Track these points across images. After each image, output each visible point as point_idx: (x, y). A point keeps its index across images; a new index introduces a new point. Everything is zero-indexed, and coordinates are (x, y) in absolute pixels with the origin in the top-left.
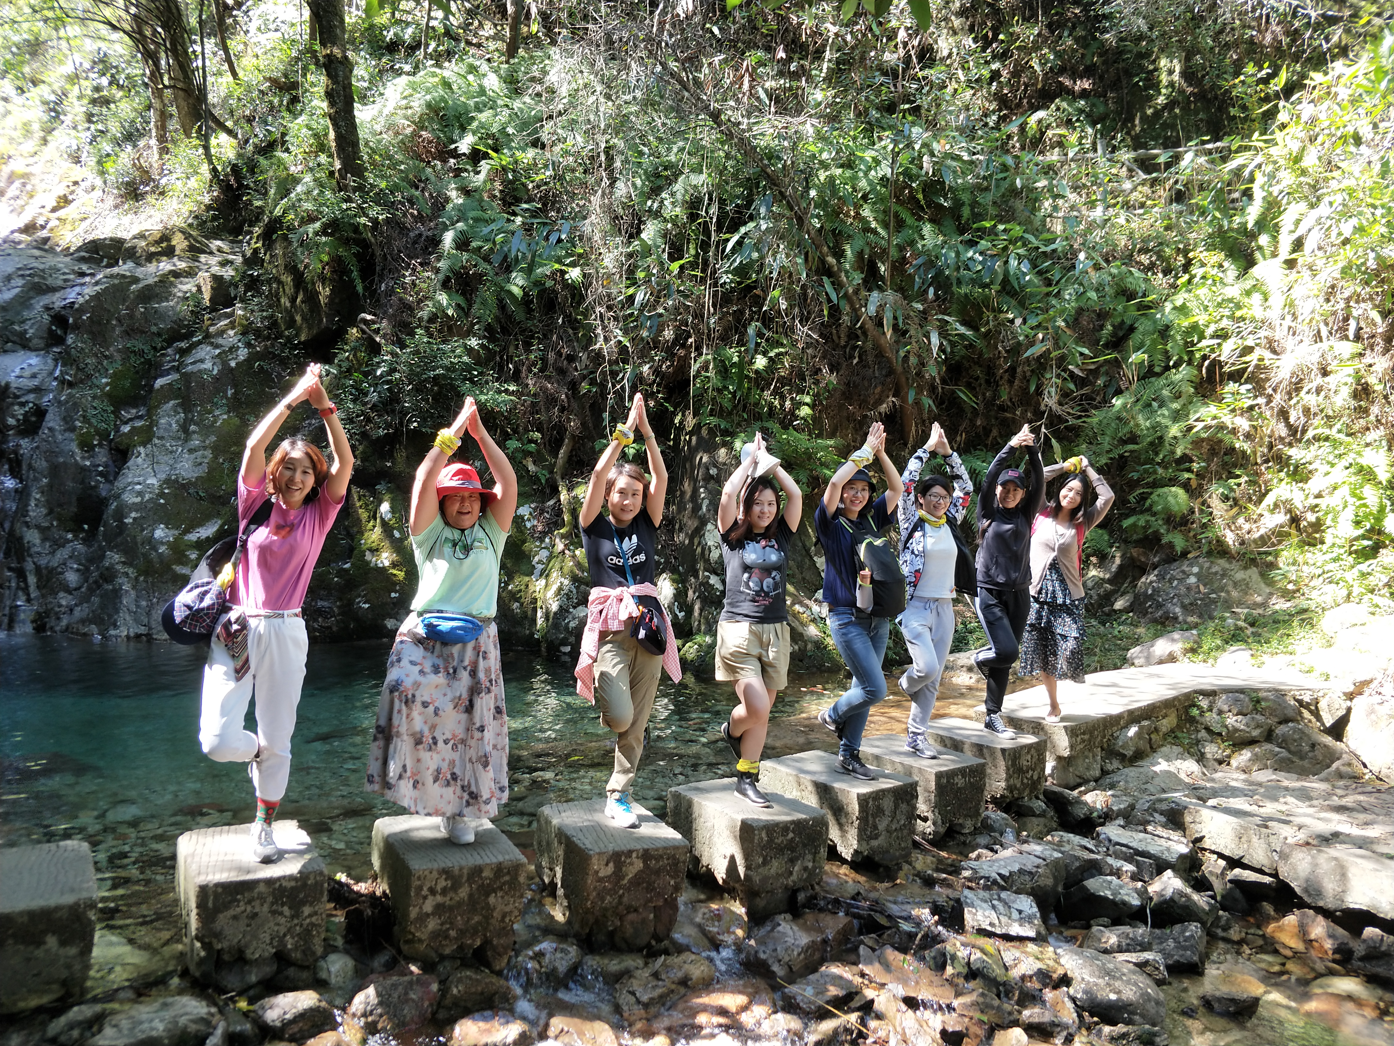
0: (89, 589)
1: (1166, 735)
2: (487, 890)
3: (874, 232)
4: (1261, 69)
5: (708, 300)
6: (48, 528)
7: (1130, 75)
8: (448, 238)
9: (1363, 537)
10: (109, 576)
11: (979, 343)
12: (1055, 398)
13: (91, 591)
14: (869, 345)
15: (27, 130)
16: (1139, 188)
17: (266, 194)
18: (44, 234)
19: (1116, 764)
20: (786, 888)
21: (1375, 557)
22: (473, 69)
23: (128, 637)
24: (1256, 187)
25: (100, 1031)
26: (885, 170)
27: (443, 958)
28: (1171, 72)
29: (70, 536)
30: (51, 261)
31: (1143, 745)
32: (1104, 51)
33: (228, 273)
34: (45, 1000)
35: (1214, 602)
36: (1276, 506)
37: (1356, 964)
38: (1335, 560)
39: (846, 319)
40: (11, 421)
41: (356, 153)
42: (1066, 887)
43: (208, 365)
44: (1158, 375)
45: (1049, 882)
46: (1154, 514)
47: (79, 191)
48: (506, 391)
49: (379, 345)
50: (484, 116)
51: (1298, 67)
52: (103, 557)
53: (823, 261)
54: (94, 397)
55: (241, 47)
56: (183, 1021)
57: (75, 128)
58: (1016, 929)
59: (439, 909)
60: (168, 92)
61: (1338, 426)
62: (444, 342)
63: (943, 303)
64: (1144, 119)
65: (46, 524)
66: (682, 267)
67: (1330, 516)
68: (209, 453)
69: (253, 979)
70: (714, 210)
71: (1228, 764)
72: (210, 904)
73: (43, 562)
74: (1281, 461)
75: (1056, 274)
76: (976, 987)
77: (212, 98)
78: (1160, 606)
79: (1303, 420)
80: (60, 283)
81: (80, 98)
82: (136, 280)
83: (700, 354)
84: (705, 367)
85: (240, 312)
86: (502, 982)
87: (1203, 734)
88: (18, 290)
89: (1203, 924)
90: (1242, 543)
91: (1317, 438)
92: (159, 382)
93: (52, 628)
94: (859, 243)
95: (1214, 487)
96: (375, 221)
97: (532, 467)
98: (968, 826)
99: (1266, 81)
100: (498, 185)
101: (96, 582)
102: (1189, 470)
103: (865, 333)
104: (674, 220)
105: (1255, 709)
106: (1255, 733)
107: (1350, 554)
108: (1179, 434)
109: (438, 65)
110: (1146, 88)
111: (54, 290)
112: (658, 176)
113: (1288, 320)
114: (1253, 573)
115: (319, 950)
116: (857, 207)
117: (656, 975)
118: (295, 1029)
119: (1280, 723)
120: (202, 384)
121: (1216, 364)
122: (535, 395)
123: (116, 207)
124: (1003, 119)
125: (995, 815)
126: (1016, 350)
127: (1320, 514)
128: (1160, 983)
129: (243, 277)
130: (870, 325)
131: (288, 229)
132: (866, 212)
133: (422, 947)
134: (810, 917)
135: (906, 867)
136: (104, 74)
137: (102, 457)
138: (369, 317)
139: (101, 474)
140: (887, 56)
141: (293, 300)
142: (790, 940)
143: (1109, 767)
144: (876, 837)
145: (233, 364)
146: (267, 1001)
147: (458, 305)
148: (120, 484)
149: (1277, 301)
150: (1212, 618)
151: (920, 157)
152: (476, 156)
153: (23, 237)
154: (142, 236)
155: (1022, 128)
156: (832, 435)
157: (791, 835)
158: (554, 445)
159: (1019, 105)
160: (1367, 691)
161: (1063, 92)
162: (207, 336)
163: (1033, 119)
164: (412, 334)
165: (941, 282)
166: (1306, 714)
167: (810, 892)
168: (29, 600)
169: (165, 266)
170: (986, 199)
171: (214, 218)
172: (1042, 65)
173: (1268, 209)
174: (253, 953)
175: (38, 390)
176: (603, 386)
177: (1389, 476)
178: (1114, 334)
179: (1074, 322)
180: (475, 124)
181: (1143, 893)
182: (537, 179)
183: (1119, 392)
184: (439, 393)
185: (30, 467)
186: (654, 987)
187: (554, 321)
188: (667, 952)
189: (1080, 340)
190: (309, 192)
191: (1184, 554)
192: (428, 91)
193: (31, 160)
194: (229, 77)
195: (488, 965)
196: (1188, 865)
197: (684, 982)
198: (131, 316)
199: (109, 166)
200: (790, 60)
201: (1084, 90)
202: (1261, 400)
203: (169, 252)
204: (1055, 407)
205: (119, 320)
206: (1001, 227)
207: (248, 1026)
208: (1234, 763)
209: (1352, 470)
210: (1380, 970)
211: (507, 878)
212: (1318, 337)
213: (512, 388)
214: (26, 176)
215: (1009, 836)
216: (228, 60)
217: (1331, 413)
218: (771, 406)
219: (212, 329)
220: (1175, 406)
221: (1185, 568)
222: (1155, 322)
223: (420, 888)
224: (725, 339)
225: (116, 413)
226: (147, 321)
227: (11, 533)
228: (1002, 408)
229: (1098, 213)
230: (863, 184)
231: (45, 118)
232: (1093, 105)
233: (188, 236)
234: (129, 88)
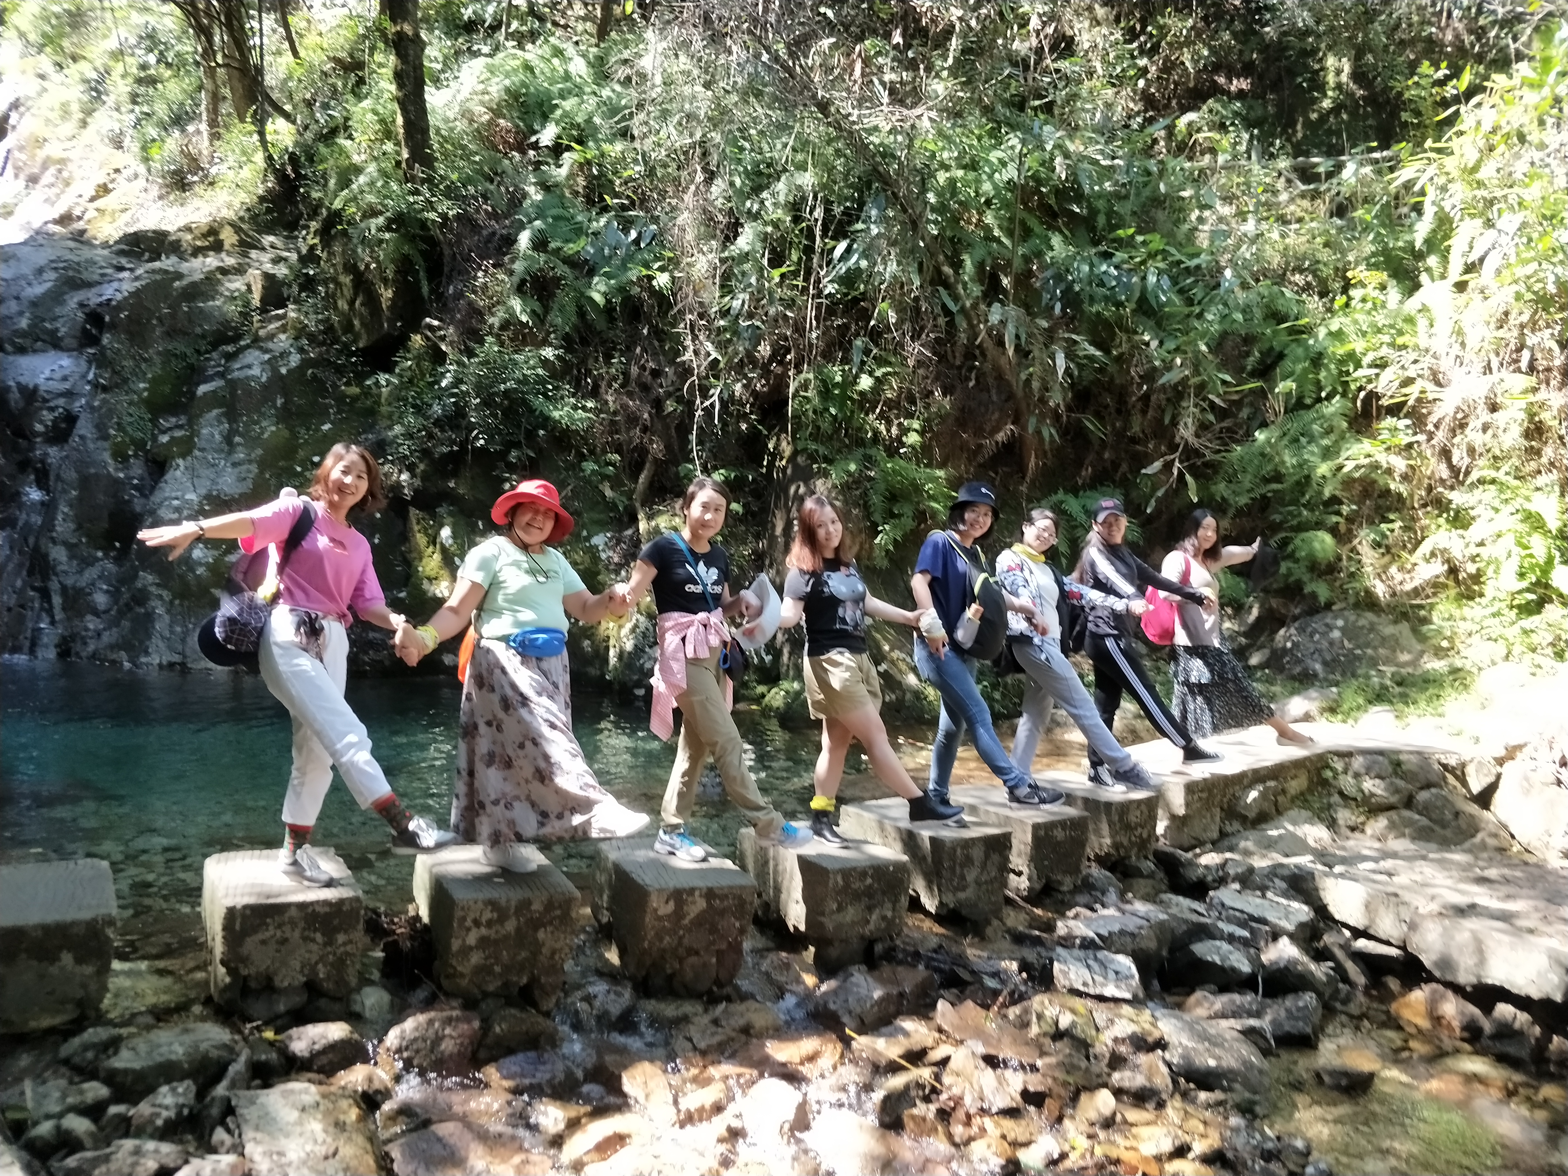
0: (119, 612)
1: (1293, 800)
2: (536, 924)
3: (998, 240)
4: (1438, 69)
5: (811, 313)
6: (75, 545)
7: (1292, 73)
8: (524, 239)
9: (1528, 590)
10: (141, 597)
11: (1112, 369)
12: (1192, 429)
13: (121, 614)
14: (988, 366)
15: (65, 112)
16: (1299, 201)
17: (325, 185)
18: (80, 225)
19: (1236, 826)
20: (862, 937)
21: (1539, 612)
22: (558, 52)
23: (160, 666)
24: (1427, 201)
25: (116, 1053)
26: (1011, 172)
27: (486, 995)
28: (1338, 72)
29: (100, 554)
30: (86, 253)
31: (1267, 806)
32: (1265, 48)
33: (281, 271)
34: (57, 1020)
35: (1358, 658)
36: (1433, 554)
37: (1485, 1042)
38: (1494, 615)
39: (963, 338)
40: (39, 427)
41: (425, 141)
42: (1171, 951)
43: (256, 371)
44: (1309, 407)
45: (1152, 945)
46: (1297, 561)
47: (120, 178)
48: (584, 408)
49: (445, 354)
50: (568, 104)
51: (1481, 69)
52: (136, 576)
53: (938, 270)
54: (131, 403)
55: (304, 24)
56: (204, 1046)
57: (118, 109)
58: (1110, 991)
59: (483, 942)
60: (220, 71)
61: (1506, 468)
62: (516, 352)
63: (1069, 321)
64: (1308, 124)
65: (74, 541)
66: (783, 276)
67: (1492, 567)
68: (254, 468)
69: (282, 1008)
70: (819, 213)
71: (1363, 831)
72: (238, 927)
73: (69, 582)
74: (1440, 505)
75: (1198, 292)
76: (1063, 1047)
77: (269, 80)
78: (1299, 661)
79: (1467, 460)
80: (96, 277)
81: (123, 77)
82: (179, 276)
83: (799, 372)
84: (805, 386)
85: (293, 315)
86: (549, 1022)
87: (1336, 798)
88: (49, 285)
89: (1320, 995)
90: (1394, 594)
91: (1481, 481)
92: (202, 389)
93: (77, 654)
94: (980, 252)
95: (1362, 533)
96: (444, 216)
97: (609, 493)
98: (1067, 882)
99: (1442, 83)
100: (581, 181)
101: (127, 605)
102: (1338, 513)
103: (983, 354)
104: (776, 224)
105: (1396, 773)
106: (1393, 799)
107: (1512, 607)
108: (1328, 475)
109: (521, 46)
110: (1311, 89)
111: (89, 285)
112: (760, 174)
113: (1456, 349)
114: (1404, 628)
115: (353, 981)
116: (981, 213)
117: (716, 1022)
118: (324, 1060)
119: (1422, 788)
120: (249, 392)
121: (1373, 396)
122: (615, 413)
123: (161, 197)
124: (1150, 121)
125: (1096, 871)
126: (1150, 376)
127: (1482, 565)
128: (1266, 1053)
129: (297, 277)
130: (989, 345)
131: (349, 223)
132: (989, 219)
133: (464, 982)
134: (886, 969)
135: (995, 922)
136: (151, 51)
137: (137, 469)
138: (436, 323)
139: (135, 488)
140: (1016, 45)
141: (352, 303)
142: (863, 992)
143: (1229, 829)
144: (964, 889)
145: (284, 371)
146: (294, 1032)
147: (533, 312)
148: (156, 498)
149: (1444, 327)
150: (1354, 675)
151: (1052, 160)
152: (557, 150)
153: (57, 229)
154: (188, 229)
155: (1170, 130)
156: (942, 466)
157: (869, 881)
158: (634, 467)
159: (1167, 106)
160: (1519, 755)
161: (1215, 91)
162: (256, 340)
163: (1182, 122)
164: (481, 342)
165: (1071, 299)
166: (1451, 779)
167: (888, 943)
168: (53, 623)
169: (212, 261)
170: (1123, 209)
171: (269, 211)
172: (1195, 62)
173: (1439, 226)
174: (283, 981)
175: (69, 394)
176: (690, 404)
177: (1559, 524)
178: (1261, 361)
179: (1218, 345)
180: (559, 112)
181: (1256, 961)
182: (626, 174)
183: (1264, 425)
184: (510, 408)
185: (58, 477)
186: (713, 1034)
187: (639, 332)
188: (729, 999)
189: (1223, 366)
190: (372, 184)
191: (1328, 606)
192: (507, 75)
193: (68, 144)
194: (288, 57)
195: (535, 1005)
196: (1308, 934)
197: (746, 1031)
198: (173, 316)
199: (154, 153)
200: (908, 46)
201: (1241, 91)
202: (1422, 438)
203: (218, 247)
204: (1191, 440)
205: (160, 319)
206: (1140, 238)
207: (274, 1056)
208: (1369, 831)
209: (1519, 516)
210: (1511, 1049)
211: (558, 912)
212: (1488, 369)
213: (590, 404)
214: (63, 161)
215: (1112, 896)
216: (289, 38)
217: (1498, 453)
218: (876, 433)
219: (262, 333)
220: (1325, 442)
221: (1328, 620)
222: (1307, 348)
223: (464, 919)
224: (828, 356)
225: (154, 421)
226: (190, 321)
227: (36, 549)
228: (1134, 440)
229: (1250, 227)
230: (987, 187)
231: (85, 98)
232: (1250, 108)
233: (237, 230)
234: (178, 66)
